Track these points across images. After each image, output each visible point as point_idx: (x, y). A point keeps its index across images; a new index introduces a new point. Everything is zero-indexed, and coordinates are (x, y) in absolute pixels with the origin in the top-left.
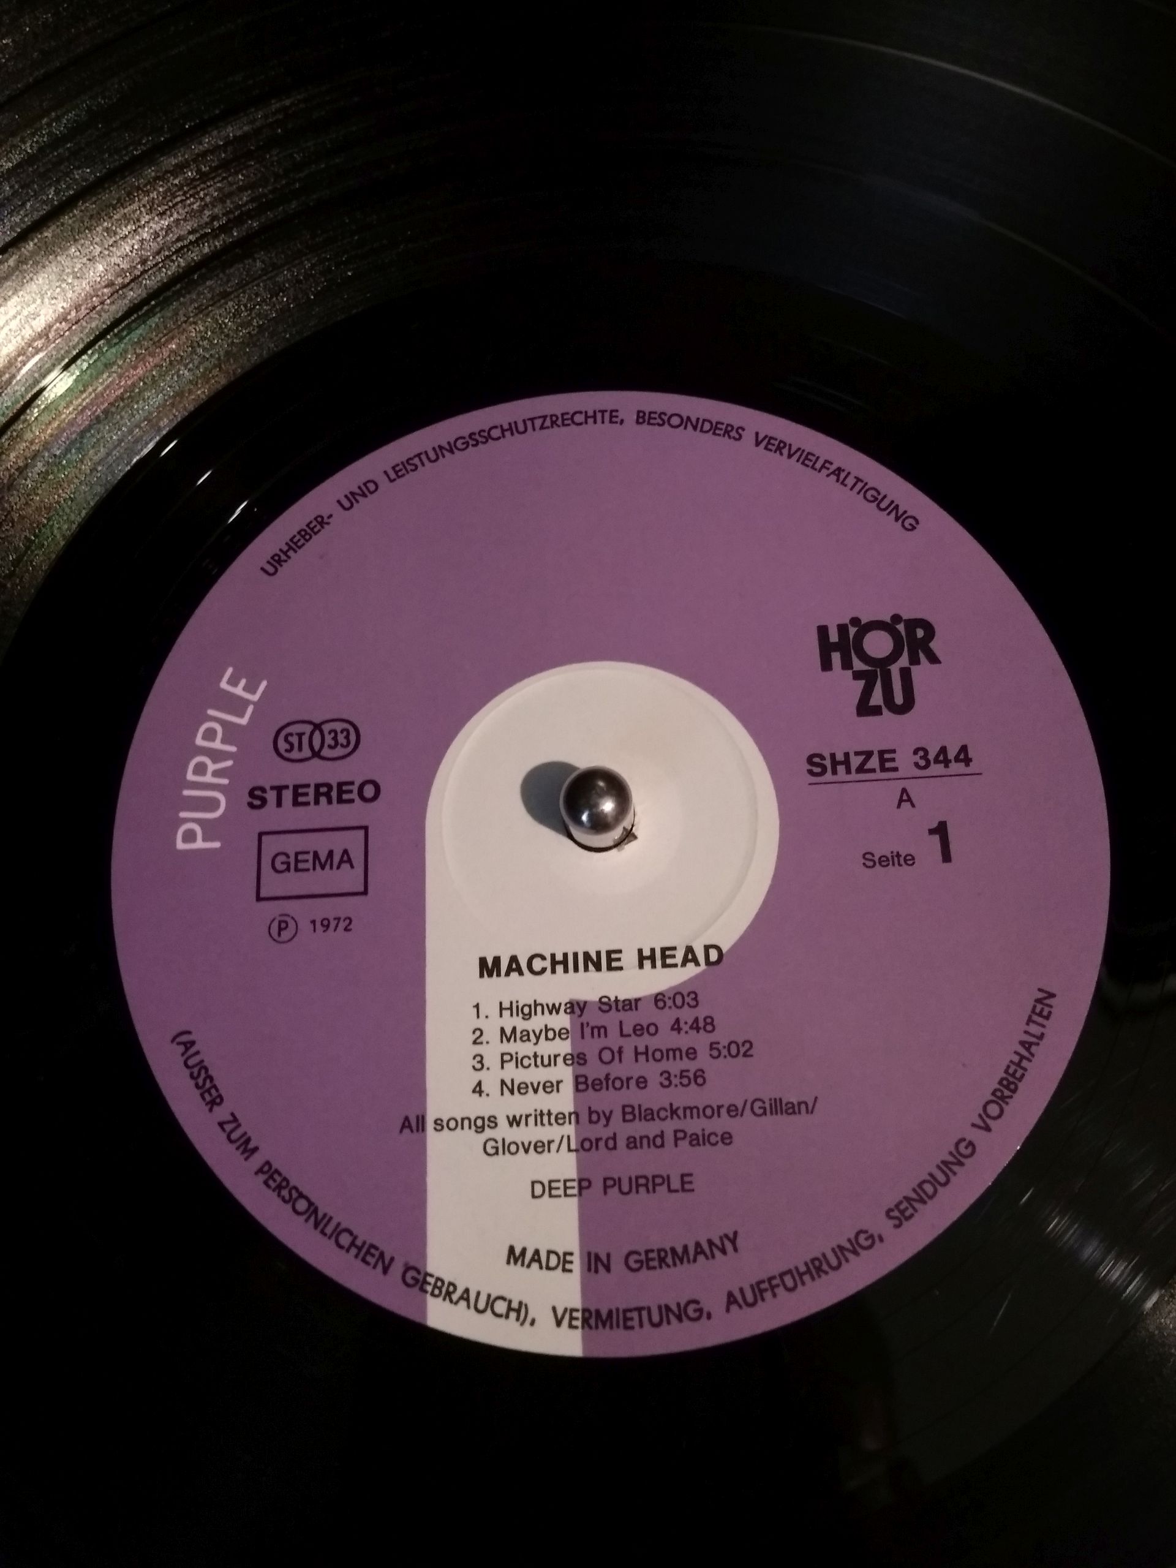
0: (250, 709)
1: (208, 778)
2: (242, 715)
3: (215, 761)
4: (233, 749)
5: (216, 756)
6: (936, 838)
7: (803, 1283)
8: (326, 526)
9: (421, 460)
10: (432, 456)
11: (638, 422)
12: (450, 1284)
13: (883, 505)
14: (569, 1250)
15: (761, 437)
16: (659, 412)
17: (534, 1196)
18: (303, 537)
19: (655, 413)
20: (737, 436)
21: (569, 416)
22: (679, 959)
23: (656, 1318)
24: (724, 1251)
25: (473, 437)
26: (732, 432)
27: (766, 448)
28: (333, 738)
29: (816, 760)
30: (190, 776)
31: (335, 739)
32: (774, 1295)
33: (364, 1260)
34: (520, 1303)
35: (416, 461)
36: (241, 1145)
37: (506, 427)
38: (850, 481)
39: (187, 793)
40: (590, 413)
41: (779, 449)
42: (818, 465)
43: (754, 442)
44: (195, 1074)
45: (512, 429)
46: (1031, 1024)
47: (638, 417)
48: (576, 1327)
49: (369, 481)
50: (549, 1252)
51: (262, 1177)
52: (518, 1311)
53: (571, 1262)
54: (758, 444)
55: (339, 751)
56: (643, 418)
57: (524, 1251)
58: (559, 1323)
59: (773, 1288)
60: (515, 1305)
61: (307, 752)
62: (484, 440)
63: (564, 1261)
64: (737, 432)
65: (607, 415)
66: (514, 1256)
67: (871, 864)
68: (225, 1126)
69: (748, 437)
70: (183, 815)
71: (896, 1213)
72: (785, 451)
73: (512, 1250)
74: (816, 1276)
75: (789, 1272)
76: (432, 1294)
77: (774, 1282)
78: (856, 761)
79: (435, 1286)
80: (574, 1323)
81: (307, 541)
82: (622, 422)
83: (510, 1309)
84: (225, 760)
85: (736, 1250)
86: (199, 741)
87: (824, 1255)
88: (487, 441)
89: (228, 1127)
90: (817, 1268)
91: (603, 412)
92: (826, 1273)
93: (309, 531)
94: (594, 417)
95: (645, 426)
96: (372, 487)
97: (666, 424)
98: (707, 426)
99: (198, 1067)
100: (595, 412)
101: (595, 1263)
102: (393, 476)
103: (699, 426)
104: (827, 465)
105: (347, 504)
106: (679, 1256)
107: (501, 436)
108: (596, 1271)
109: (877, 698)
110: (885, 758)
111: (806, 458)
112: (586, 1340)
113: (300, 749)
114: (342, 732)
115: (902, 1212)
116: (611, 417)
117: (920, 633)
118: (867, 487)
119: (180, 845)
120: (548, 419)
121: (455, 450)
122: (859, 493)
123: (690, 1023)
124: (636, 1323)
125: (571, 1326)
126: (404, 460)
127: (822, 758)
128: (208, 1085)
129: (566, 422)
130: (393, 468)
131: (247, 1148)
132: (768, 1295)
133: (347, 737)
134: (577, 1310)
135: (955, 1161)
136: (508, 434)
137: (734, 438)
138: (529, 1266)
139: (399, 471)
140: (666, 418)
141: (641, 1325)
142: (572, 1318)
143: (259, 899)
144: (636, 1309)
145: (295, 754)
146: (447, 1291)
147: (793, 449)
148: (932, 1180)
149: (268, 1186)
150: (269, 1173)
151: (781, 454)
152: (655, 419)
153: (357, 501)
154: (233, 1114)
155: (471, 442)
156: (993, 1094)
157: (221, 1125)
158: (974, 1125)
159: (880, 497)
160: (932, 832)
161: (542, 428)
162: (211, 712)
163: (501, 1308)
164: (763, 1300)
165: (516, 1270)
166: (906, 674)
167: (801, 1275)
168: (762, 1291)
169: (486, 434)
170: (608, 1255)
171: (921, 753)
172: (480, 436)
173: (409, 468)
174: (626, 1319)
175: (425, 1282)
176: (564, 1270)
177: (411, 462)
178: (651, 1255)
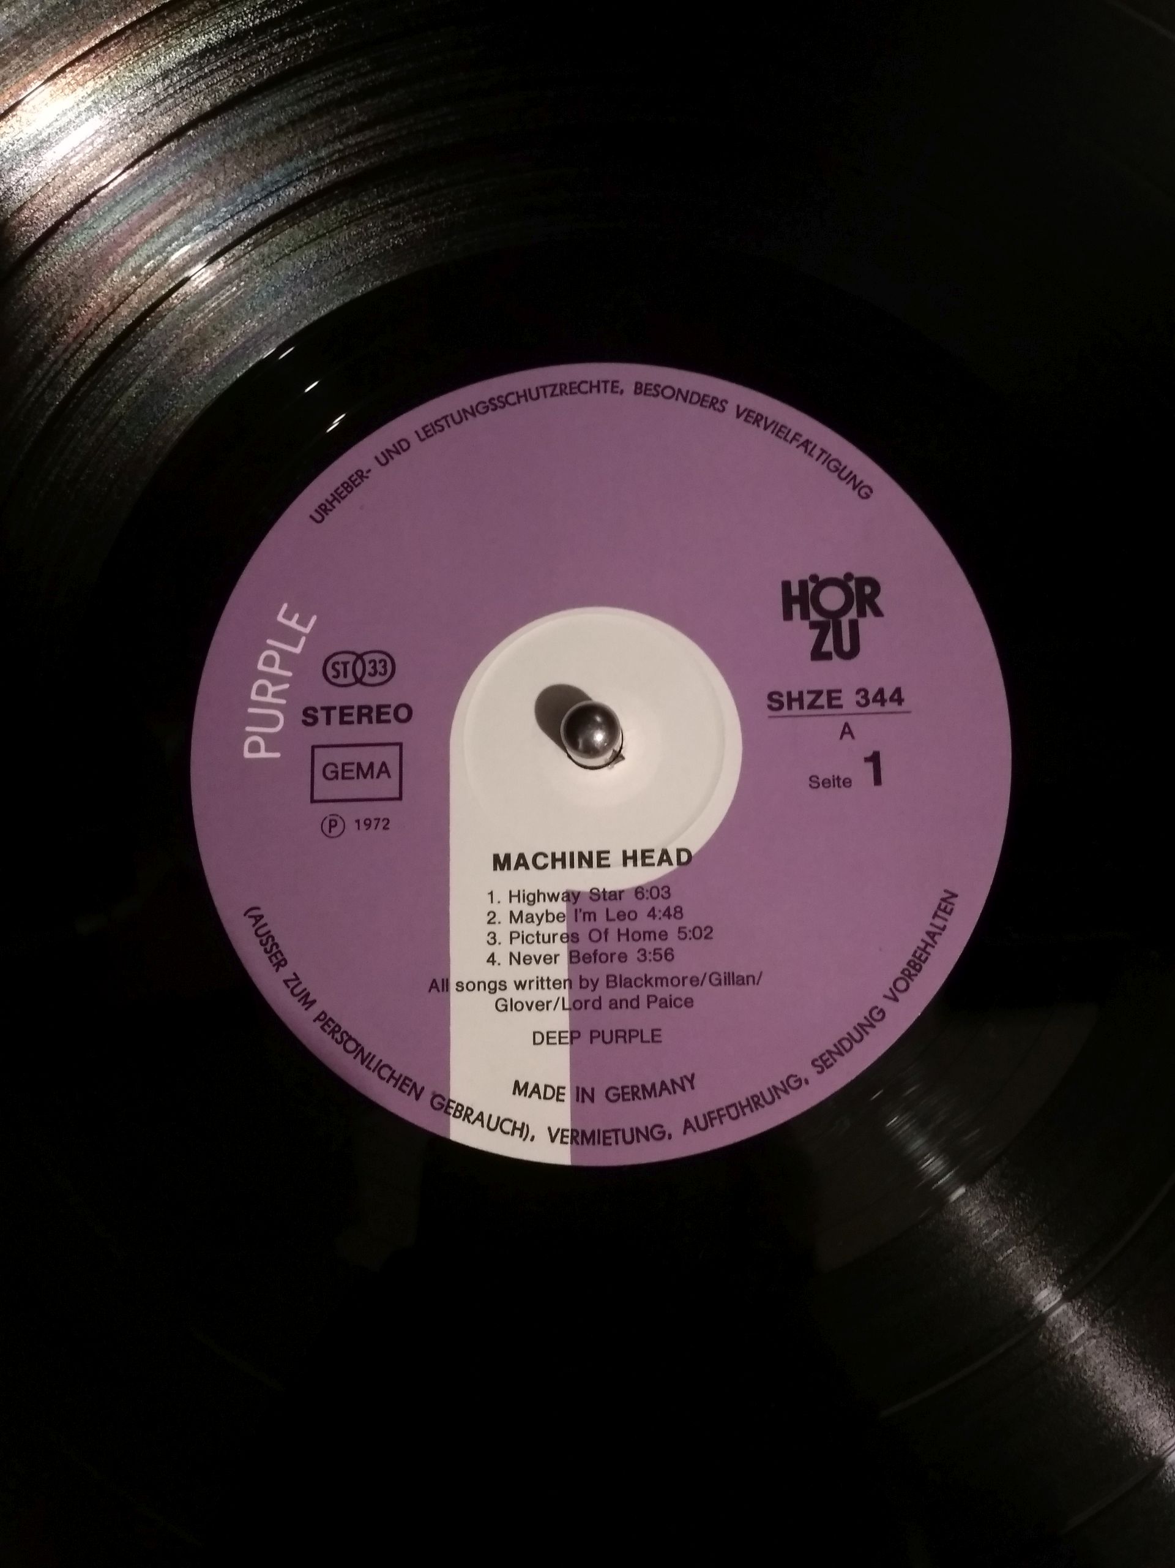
0: (303, 639)
1: (269, 699)
2: (296, 645)
3: (273, 685)
4: (290, 674)
5: (276, 680)
6: (870, 765)
7: (744, 1114)
8: (365, 479)
9: (447, 421)
10: (457, 419)
11: (635, 393)
12: (468, 1108)
13: (844, 475)
14: (562, 1085)
15: (741, 409)
16: (654, 384)
17: (535, 1043)
18: (346, 489)
19: (651, 384)
20: (721, 408)
21: (576, 385)
22: (656, 860)
23: (628, 1138)
24: (683, 1089)
25: (493, 401)
26: (715, 404)
27: (746, 420)
28: (372, 667)
29: (775, 697)
30: (254, 697)
31: (374, 667)
32: (721, 1123)
33: (400, 1089)
34: (523, 1124)
35: (443, 422)
36: (302, 998)
37: (521, 393)
38: (816, 452)
39: (251, 710)
40: (595, 383)
41: (757, 422)
42: (789, 438)
43: (736, 413)
44: (264, 942)
45: (527, 395)
46: (936, 918)
47: (636, 388)
48: (566, 1143)
49: (402, 440)
50: (546, 1086)
51: (319, 1024)
52: (521, 1130)
53: (564, 1094)
54: (738, 416)
55: (378, 679)
56: (640, 389)
57: (526, 1085)
58: (553, 1140)
59: (720, 1117)
60: (519, 1125)
61: (350, 679)
62: (502, 405)
63: (558, 1094)
64: (721, 404)
65: (609, 386)
66: (519, 1088)
67: (816, 785)
68: (289, 983)
69: (731, 409)
70: (249, 729)
71: (820, 1063)
72: (762, 423)
73: (517, 1083)
74: (754, 1109)
75: (734, 1105)
76: (454, 1116)
77: (721, 1113)
78: (808, 699)
79: (456, 1109)
80: (565, 1140)
81: (349, 492)
82: (622, 392)
83: (515, 1128)
84: (282, 683)
85: (693, 1088)
86: (261, 666)
87: (761, 1093)
88: (504, 406)
89: (292, 984)
90: (756, 1102)
91: (606, 382)
92: (763, 1106)
93: (350, 483)
94: (598, 386)
95: (642, 396)
96: (405, 445)
97: (660, 395)
98: (695, 399)
99: (267, 936)
100: (599, 382)
101: (582, 1095)
102: (423, 436)
103: (689, 397)
104: (797, 437)
105: (383, 460)
106: (648, 1091)
107: (517, 401)
108: (583, 1101)
109: (828, 645)
110: (833, 697)
111: (780, 430)
112: (573, 1153)
113: (345, 676)
114: (380, 661)
115: (824, 1062)
116: (613, 386)
117: (868, 590)
118: (830, 458)
119: (247, 755)
120: (558, 388)
121: (477, 414)
122: (823, 463)
123: (663, 912)
124: (613, 1141)
125: (562, 1142)
126: (433, 421)
127: (781, 695)
128: (275, 950)
129: (573, 391)
130: (423, 428)
131: (307, 1001)
132: (716, 1122)
133: (385, 667)
134: (568, 1130)
135: (868, 1023)
136: (523, 400)
137: (719, 410)
138: (530, 1096)
139: (428, 431)
140: (660, 390)
141: (617, 1143)
142: (563, 1136)
143: (313, 801)
144: (613, 1130)
145: (341, 680)
146: (465, 1114)
147: (769, 422)
148: (850, 1039)
149: (325, 1031)
150: (324, 1019)
151: (758, 426)
152: (650, 390)
153: (392, 458)
154: (295, 974)
155: (491, 407)
156: (903, 972)
157: (286, 982)
158: (885, 996)
159: (841, 468)
160: (867, 760)
161: (552, 395)
162: (270, 642)
163: (508, 1127)
164: (712, 1125)
165: (520, 1099)
166: (854, 625)
167: (743, 1108)
168: (711, 1120)
169: (504, 400)
170: (593, 1090)
171: (862, 693)
172: (499, 401)
173: (437, 428)
174: (605, 1138)
175: (449, 1106)
176: (558, 1100)
177: (438, 423)
178: (626, 1090)
